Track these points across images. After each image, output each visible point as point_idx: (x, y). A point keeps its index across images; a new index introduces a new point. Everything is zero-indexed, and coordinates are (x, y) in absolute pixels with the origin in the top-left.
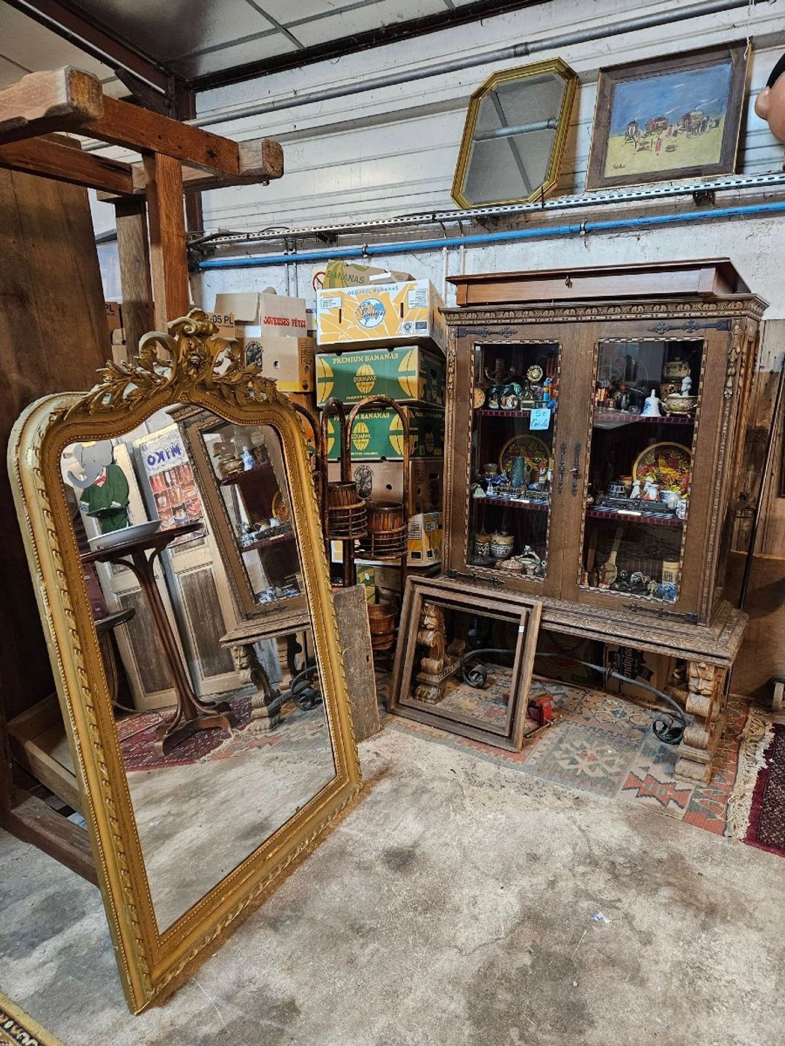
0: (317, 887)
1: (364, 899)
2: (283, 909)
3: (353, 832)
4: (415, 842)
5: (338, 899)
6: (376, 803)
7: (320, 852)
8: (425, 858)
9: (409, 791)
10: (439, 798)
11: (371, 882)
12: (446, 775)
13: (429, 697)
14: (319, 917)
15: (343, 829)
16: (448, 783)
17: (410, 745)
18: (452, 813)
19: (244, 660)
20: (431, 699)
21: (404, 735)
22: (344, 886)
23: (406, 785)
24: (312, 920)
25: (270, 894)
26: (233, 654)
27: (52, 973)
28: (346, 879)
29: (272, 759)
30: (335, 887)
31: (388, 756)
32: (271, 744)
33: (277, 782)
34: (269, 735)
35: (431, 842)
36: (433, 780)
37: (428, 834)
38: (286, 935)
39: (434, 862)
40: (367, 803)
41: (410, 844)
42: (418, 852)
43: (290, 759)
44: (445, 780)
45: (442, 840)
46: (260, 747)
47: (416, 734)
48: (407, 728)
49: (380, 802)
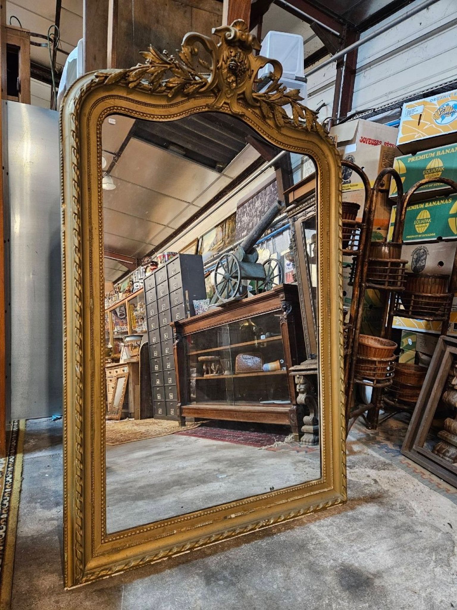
0: (264, 565)
1: (299, 599)
2: (225, 568)
3: (321, 534)
4: (378, 572)
5: (275, 587)
6: (355, 519)
7: (282, 537)
8: (384, 592)
9: (394, 523)
10: (422, 543)
11: (315, 587)
12: (440, 526)
13: (449, 455)
14: (250, 593)
15: (314, 527)
16: (440, 534)
17: (412, 486)
18: (432, 564)
19: (302, 387)
20: (449, 457)
21: (409, 477)
22: (287, 577)
23: (391, 517)
24: (242, 591)
25: (223, 550)
26: (297, 381)
27: (50, 528)
28: (293, 572)
29: (300, 461)
30: (279, 573)
31: (386, 487)
32: (306, 452)
33: (292, 475)
34: (309, 447)
35: (395, 580)
36: (424, 524)
37: (396, 571)
38: (213, 593)
39: (391, 602)
40: (347, 516)
41: (372, 572)
42: (377, 582)
43: (312, 466)
44: (438, 530)
45: (409, 584)
46: (298, 452)
47: (422, 480)
48: (414, 471)
49: (359, 520)
